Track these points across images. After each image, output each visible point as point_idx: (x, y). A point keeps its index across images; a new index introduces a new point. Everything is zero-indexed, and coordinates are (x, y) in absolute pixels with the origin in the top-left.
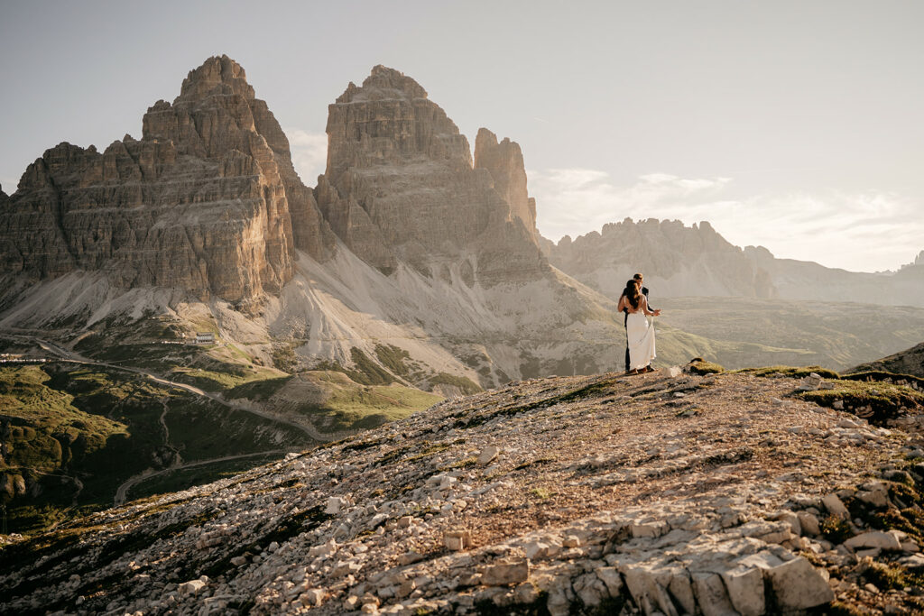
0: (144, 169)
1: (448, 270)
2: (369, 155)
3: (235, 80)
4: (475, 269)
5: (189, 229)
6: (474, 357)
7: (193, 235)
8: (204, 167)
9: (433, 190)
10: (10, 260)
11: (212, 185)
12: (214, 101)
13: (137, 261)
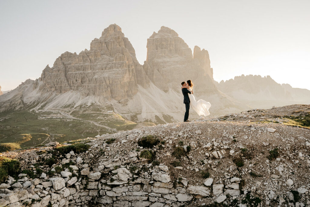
0: (91, 59)
2: (160, 55)
3: (118, 31)
7: (106, 79)
8: (109, 59)
9: (180, 66)
10: (51, 87)
11: (112, 64)
12: (112, 38)
13: (89, 88)
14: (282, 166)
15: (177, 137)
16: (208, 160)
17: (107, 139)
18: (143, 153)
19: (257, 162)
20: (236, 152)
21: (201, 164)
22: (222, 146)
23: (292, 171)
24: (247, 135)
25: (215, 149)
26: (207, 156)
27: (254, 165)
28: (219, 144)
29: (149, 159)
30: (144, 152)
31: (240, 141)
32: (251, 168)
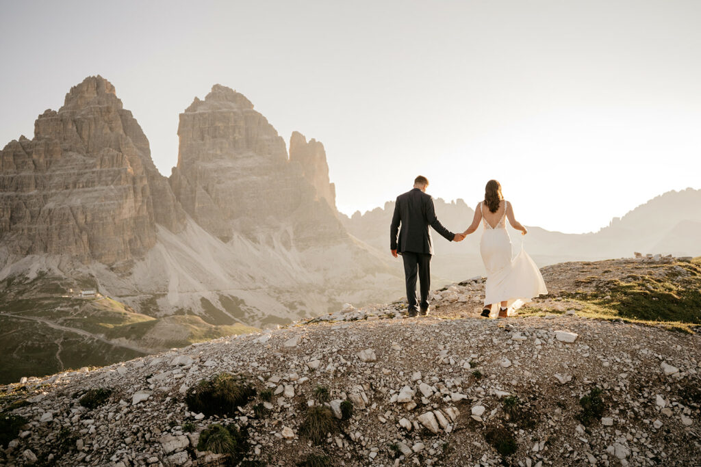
0: (36, 162)
1: (272, 238)
2: (211, 152)
3: (108, 95)
4: (292, 236)
5: (73, 209)
6: (293, 303)
7: (77, 214)
8: (84, 161)
9: (259, 178)
11: (91, 174)
12: (92, 111)
13: (31, 233)
14: (624, 440)
15: (305, 373)
16: (410, 442)
17: (85, 392)
18: (207, 437)
19: (552, 434)
20: (489, 409)
21: (390, 457)
22: (445, 396)
23: (653, 452)
24: (506, 354)
25: (425, 405)
26: (405, 429)
27: (545, 444)
28: (435, 390)
29: (228, 455)
30: (212, 433)
31: (493, 376)
32: (538, 456)
